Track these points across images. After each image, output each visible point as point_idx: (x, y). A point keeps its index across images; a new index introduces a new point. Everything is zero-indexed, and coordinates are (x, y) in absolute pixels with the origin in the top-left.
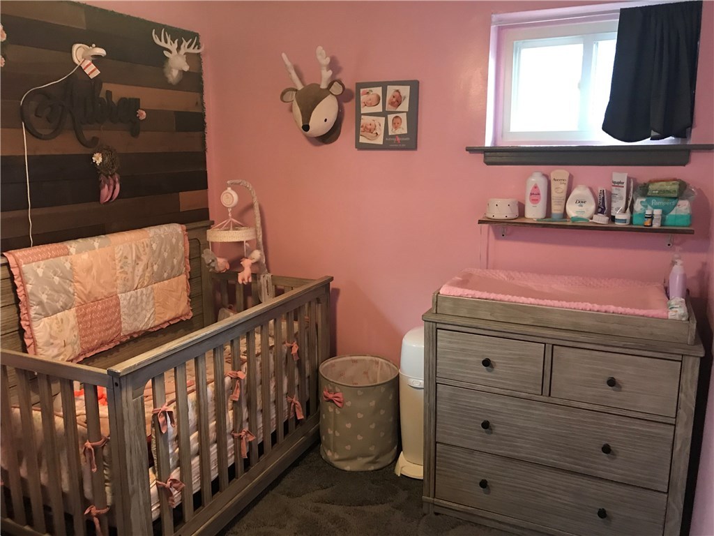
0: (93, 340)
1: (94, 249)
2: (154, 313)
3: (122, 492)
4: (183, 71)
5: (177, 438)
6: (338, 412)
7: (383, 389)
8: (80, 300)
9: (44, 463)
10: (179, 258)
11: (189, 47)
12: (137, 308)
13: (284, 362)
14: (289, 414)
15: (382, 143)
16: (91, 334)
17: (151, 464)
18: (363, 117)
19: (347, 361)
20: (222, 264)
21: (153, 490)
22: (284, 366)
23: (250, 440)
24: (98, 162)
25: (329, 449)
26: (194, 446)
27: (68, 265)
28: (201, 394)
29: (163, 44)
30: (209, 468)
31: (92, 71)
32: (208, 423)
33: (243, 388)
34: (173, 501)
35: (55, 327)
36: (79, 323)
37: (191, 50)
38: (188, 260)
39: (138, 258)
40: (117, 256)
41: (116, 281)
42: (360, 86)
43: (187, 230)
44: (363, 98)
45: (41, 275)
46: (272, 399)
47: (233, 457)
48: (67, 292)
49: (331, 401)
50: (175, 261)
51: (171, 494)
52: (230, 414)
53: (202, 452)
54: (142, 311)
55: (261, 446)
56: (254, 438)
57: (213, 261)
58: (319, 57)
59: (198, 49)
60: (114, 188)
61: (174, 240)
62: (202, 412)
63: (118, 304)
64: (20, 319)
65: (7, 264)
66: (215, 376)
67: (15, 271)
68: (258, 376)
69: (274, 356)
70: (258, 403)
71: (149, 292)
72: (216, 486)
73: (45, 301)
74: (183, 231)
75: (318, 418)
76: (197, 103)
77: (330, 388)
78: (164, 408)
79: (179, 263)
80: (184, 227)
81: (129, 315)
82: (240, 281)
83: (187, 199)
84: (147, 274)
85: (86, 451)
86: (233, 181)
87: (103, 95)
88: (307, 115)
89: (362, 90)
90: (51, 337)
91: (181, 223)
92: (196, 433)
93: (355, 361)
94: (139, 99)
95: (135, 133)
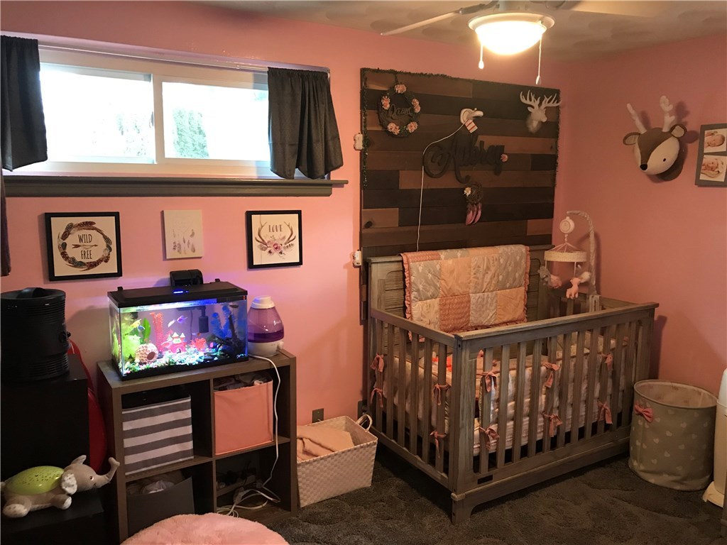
0: (448, 325)
1: (457, 257)
2: (495, 313)
3: (455, 426)
4: (542, 122)
5: (498, 400)
6: (647, 426)
7: (696, 414)
8: (443, 293)
9: (409, 396)
10: (521, 272)
11: (549, 102)
12: (483, 307)
13: (597, 369)
14: (599, 417)
15: (723, 181)
16: (448, 319)
17: (477, 416)
18: (705, 156)
19: (666, 386)
20: (555, 280)
21: (477, 433)
22: (597, 374)
23: (558, 424)
24: (468, 194)
25: (636, 459)
26: (511, 412)
27: (438, 267)
28: (520, 372)
29: (528, 102)
30: (521, 434)
31: (472, 127)
32: (523, 398)
33: (556, 380)
34: (489, 445)
35: (425, 308)
36: (441, 310)
37: (551, 105)
38: (528, 276)
39: (488, 268)
40: (473, 265)
41: (469, 283)
42: (704, 128)
43: (530, 251)
44: (707, 139)
45: (420, 271)
46: (583, 398)
47: (542, 434)
48: (435, 286)
49: (641, 414)
50: (517, 275)
51: (489, 440)
52: (543, 398)
53: (516, 418)
54: (486, 310)
55: (568, 435)
56: (562, 423)
57: (547, 276)
58: (662, 105)
59: (557, 102)
60: (477, 214)
61: (518, 258)
62: (520, 387)
63: (469, 301)
64: (405, 299)
65: (402, 261)
66: (533, 363)
67: (406, 266)
68: (572, 375)
69: (588, 362)
70: (569, 397)
71: (493, 296)
72: (525, 451)
73: (421, 289)
74: (526, 251)
75: (629, 430)
76: (552, 147)
77: (642, 403)
78: (491, 373)
79: (520, 276)
80: (528, 248)
81: (476, 311)
82: (568, 296)
83: (534, 226)
84: (493, 282)
85: (436, 390)
86: (571, 212)
87: (477, 144)
88: (646, 155)
89: (706, 132)
90: (422, 315)
91: (526, 245)
92: (513, 403)
93: (676, 388)
94: (504, 146)
95: (497, 172)
